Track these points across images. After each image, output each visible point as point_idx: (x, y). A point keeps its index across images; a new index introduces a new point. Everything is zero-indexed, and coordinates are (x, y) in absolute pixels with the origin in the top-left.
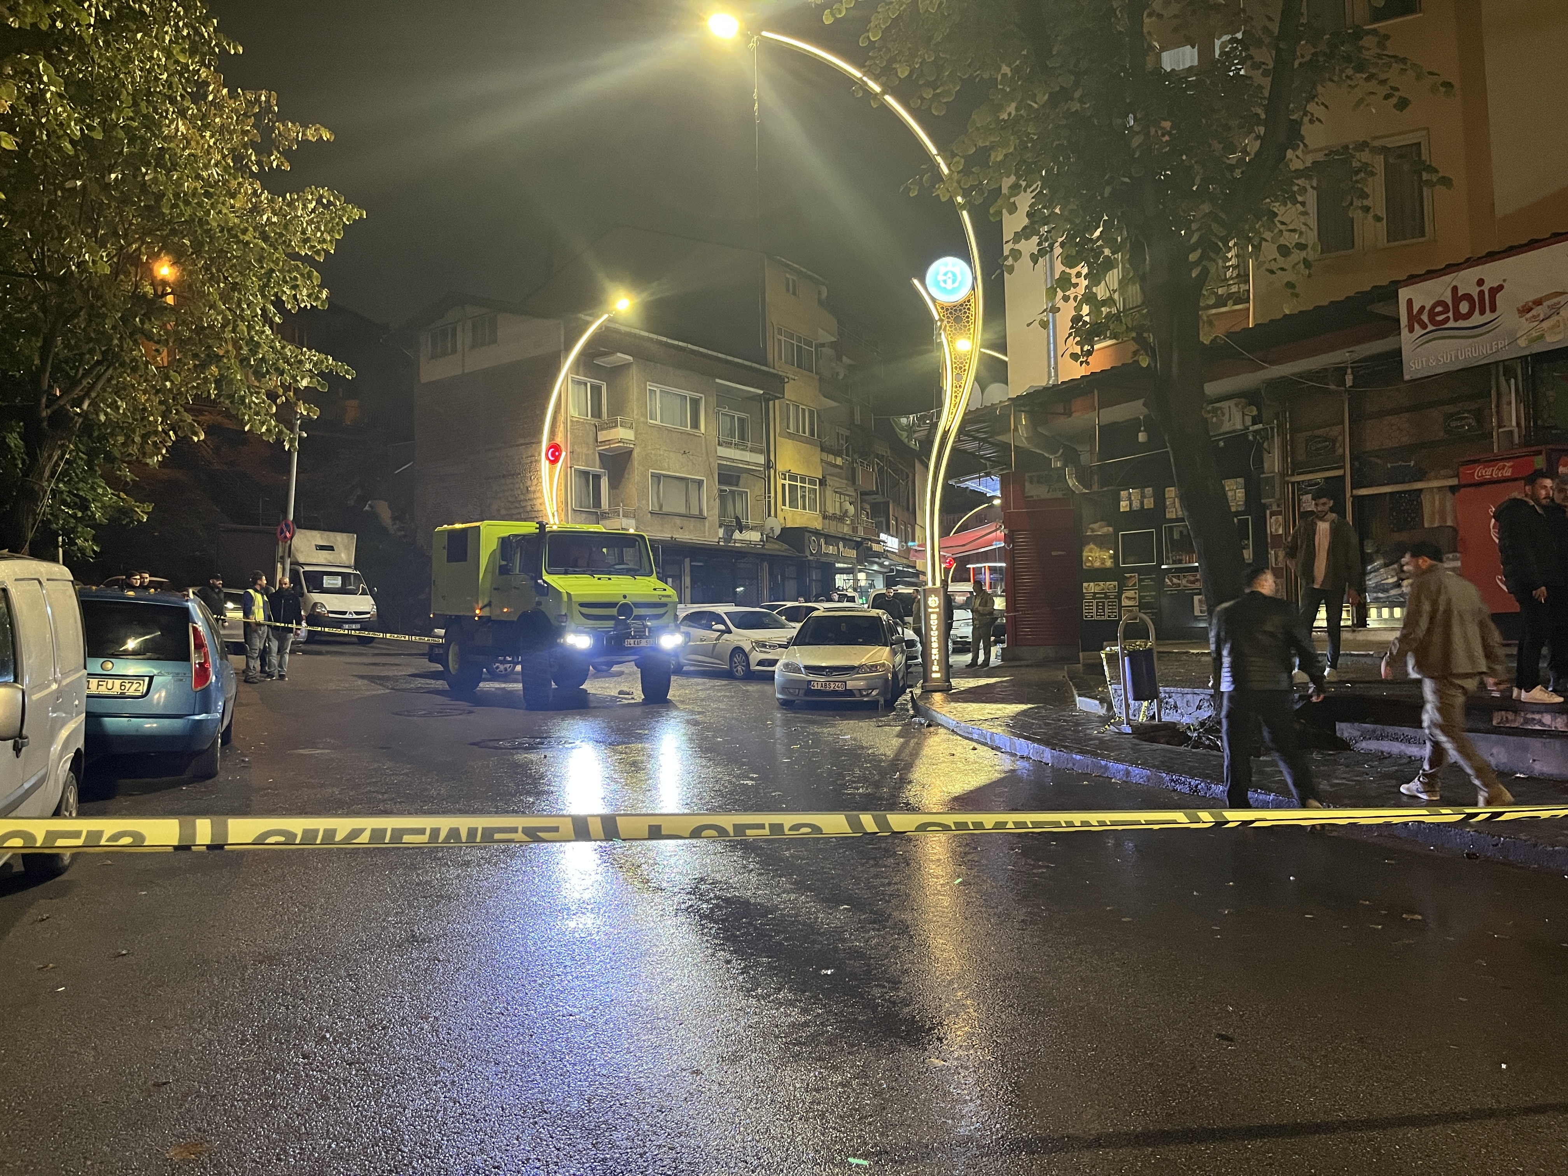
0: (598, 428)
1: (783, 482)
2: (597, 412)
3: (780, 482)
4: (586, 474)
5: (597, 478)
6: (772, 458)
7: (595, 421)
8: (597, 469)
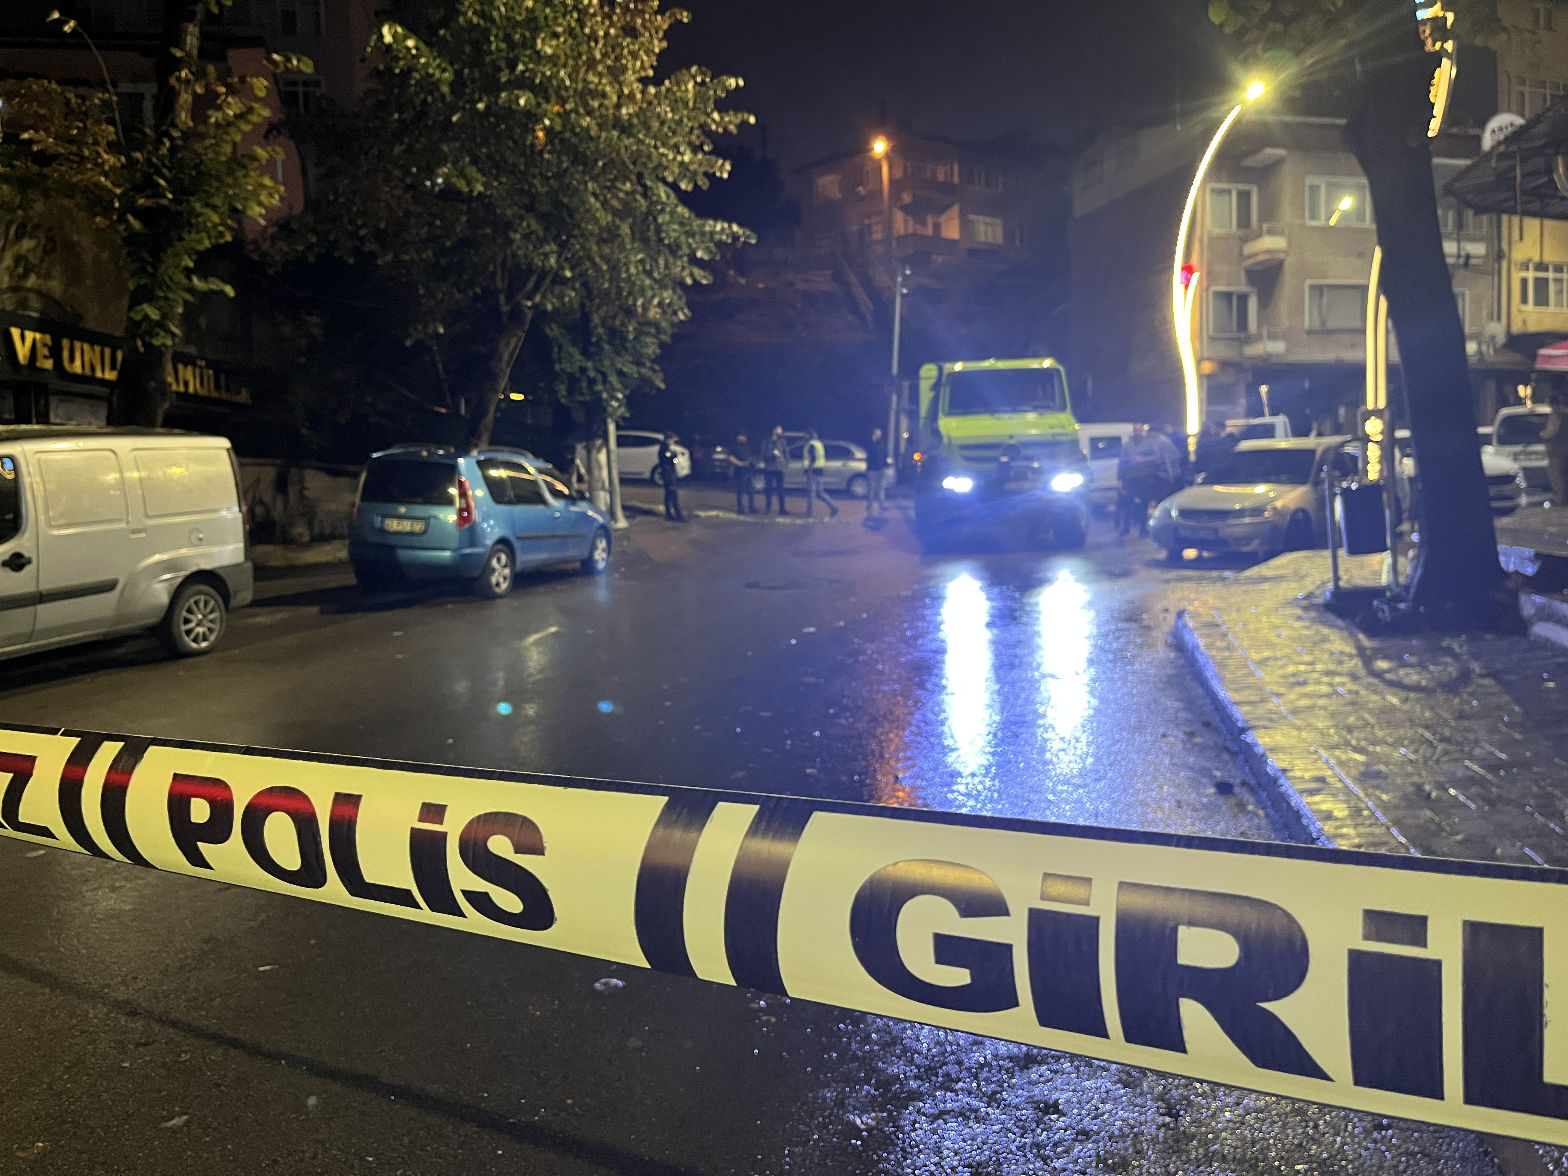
0: (1244, 240)
1: (1524, 274)
2: (1244, 221)
3: (1517, 276)
4: (1228, 296)
5: (1243, 299)
6: (1505, 246)
7: (1241, 233)
8: (1243, 288)
